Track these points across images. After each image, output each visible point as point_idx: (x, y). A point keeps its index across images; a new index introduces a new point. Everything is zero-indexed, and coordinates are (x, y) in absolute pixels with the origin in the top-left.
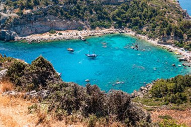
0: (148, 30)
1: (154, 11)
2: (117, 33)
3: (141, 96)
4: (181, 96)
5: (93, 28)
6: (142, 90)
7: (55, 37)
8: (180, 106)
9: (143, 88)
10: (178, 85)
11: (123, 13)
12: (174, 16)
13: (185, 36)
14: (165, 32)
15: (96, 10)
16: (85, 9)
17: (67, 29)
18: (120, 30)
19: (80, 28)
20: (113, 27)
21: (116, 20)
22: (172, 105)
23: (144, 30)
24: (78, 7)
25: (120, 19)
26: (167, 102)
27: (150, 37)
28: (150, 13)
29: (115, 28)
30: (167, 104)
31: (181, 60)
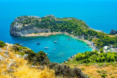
0: (74, 33)
1: (76, 25)
2: (61, 34)
3: (72, 60)
4: (88, 60)
5: (52, 32)
6: (72, 57)
7: (37, 35)
8: (88, 64)
9: (72, 56)
10: (87, 55)
11: (64, 26)
12: (84, 27)
13: (89, 35)
14: (80, 34)
15: (53, 25)
16: (49, 24)
17: (42, 32)
18: (63, 33)
19: (47, 32)
20: (60, 31)
21: (61, 29)
22: (85, 64)
23: (72, 33)
24: (46, 24)
25: (62, 28)
26: (82, 62)
27: (74, 36)
28: (74, 26)
29: (61, 32)
30: (82, 63)
31: (87, 45)
